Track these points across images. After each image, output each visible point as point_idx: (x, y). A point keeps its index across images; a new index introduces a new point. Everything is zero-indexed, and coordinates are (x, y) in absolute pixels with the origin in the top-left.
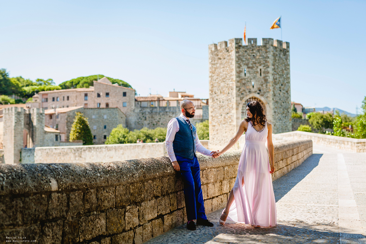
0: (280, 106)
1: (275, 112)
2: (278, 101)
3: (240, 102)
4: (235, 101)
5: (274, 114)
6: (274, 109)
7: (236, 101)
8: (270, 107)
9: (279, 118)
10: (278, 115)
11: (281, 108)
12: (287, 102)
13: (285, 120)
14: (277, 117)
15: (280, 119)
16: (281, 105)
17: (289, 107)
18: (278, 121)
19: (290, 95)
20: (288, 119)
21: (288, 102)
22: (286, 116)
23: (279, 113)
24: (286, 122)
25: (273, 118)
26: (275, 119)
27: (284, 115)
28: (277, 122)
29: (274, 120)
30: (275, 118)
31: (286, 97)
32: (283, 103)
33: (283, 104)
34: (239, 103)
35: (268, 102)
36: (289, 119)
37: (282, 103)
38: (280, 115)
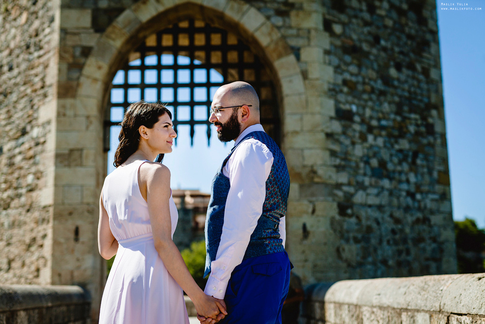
0: (379, 85)
1: (343, 116)
2: (365, 47)
3: (91, 40)
4: (55, 38)
5: (336, 127)
6: (333, 92)
7: (64, 31)
8: (305, 75)
9: (374, 162)
10: (363, 138)
11: (382, 93)
12: (419, 67)
13: (412, 178)
14: (359, 151)
15: (383, 164)
16: (387, 81)
17: (434, 99)
18: (367, 181)
19: (435, 33)
20: (430, 172)
21: (426, 72)
22: (415, 155)
23: (370, 129)
24: (418, 187)
25: (333, 153)
26: (343, 163)
27: (404, 144)
28: (361, 186)
29: (339, 168)
30: (346, 157)
31: (410, 37)
32: (398, 68)
33: (393, 72)
34: (87, 52)
35: (293, 42)
36: (435, 175)
37: (387, 67)
38: (380, 141)
